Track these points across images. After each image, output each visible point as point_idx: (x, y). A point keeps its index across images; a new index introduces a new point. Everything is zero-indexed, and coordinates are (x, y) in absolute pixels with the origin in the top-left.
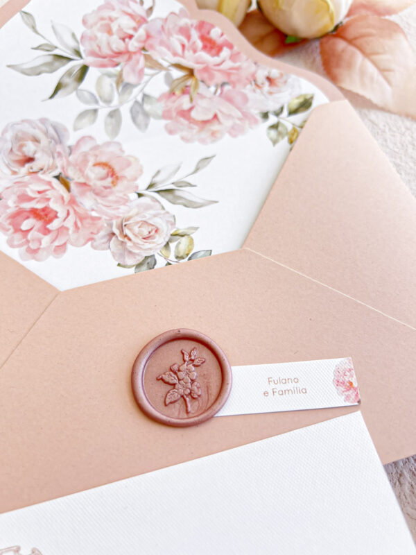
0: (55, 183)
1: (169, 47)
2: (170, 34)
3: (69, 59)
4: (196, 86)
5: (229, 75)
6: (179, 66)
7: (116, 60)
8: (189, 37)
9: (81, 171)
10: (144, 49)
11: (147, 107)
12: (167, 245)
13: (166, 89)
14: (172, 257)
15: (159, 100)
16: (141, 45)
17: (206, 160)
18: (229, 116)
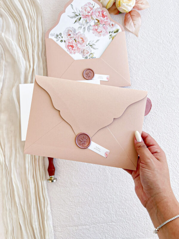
0: (74, 40)
1: (96, 15)
2: (96, 13)
3: (78, 16)
4: (99, 24)
5: (105, 22)
6: (97, 20)
7: (86, 17)
8: (100, 14)
9: (78, 39)
10: (91, 15)
11: (90, 27)
12: (90, 55)
13: (94, 24)
14: (90, 57)
15: (92, 26)
16: (91, 14)
17: (98, 40)
18: (104, 32)
